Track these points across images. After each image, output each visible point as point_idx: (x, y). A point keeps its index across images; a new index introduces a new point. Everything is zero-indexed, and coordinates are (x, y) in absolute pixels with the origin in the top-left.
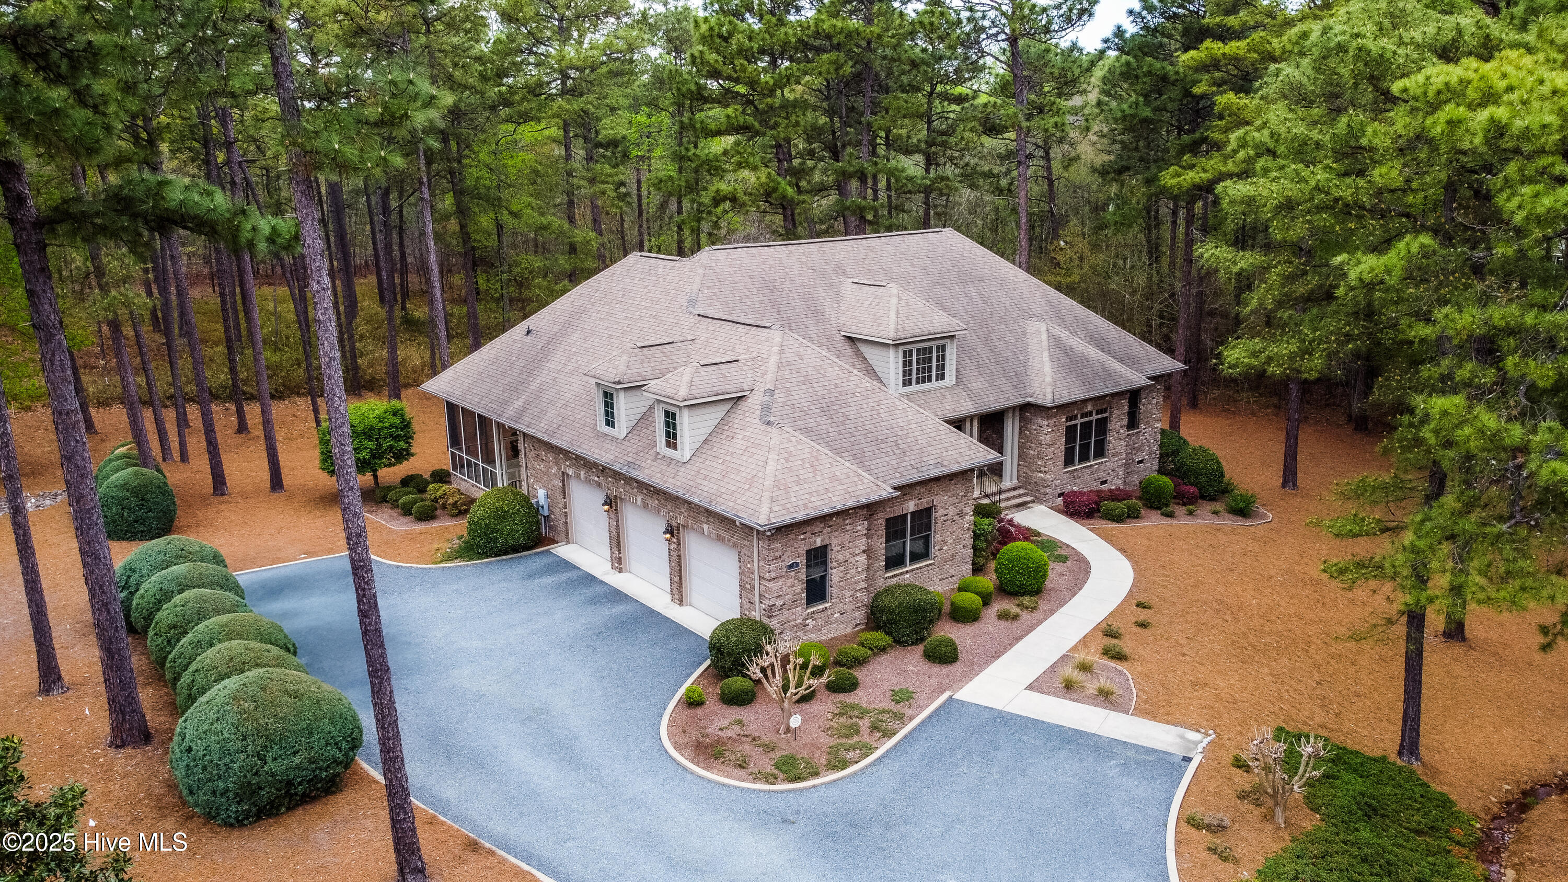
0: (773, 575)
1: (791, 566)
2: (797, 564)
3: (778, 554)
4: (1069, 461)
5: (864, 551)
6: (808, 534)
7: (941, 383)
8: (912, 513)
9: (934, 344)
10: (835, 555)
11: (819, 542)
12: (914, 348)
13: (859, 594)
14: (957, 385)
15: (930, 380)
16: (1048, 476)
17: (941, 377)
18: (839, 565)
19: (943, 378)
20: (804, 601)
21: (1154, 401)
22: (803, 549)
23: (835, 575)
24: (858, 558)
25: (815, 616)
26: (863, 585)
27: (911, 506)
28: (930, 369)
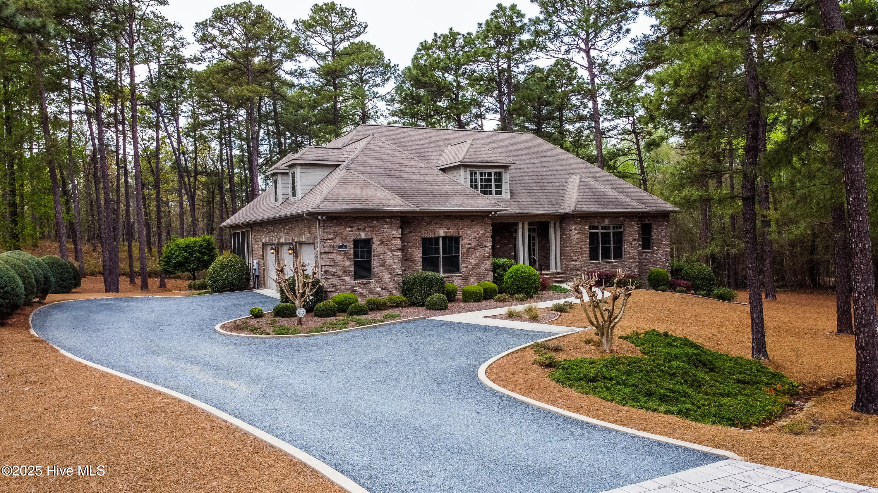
0: (327, 250)
1: (341, 247)
2: (346, 247)
3: (331, 236)
4: (593, 255)
5: (399, 249)
6: (354, 229)
7: (498, 197)
8: (444, 239)
9: (493, 171)
10: (375, 246)
11: (363, 235)
12: (479, 170)
13: (396, 278)
14: (510, 199)
15: (491, 193)
16: (577, 263)
17: (499, 192)
18: (380, 255)
19: (500, 193)
20: (352, 274)
21: (663, 233)
22: (351, 238)
23: (376, 261)
24: (394, 253)
25: (361, 286)
26: (399, 272)
27: (442, 232)
28: (491, 187)
